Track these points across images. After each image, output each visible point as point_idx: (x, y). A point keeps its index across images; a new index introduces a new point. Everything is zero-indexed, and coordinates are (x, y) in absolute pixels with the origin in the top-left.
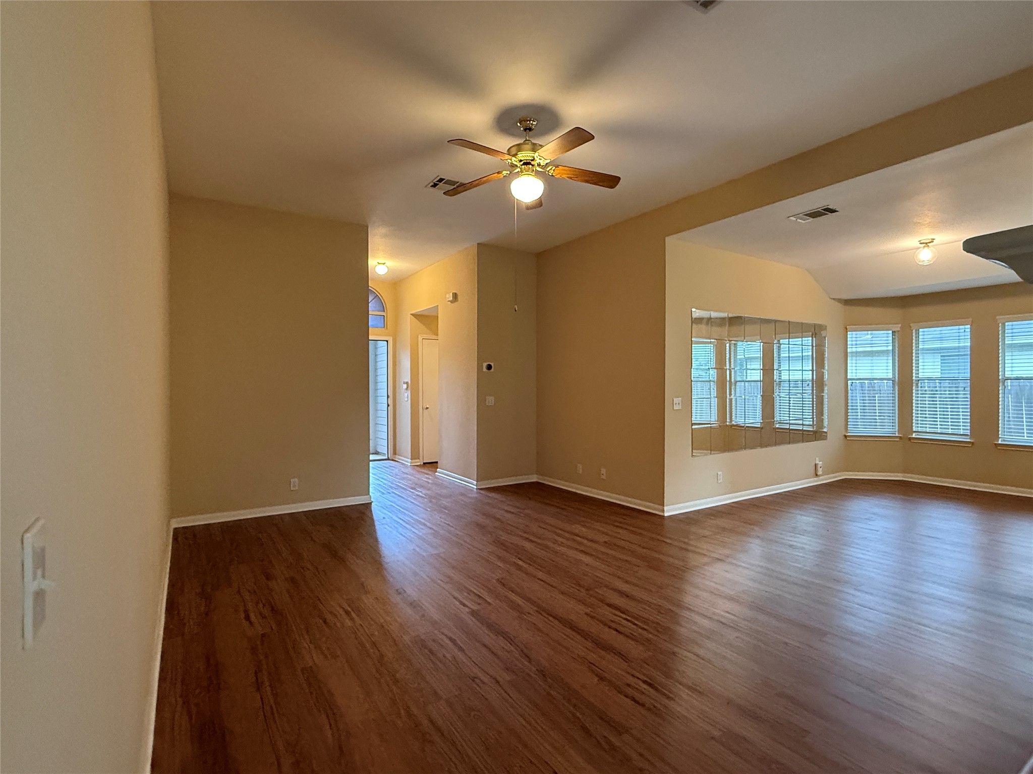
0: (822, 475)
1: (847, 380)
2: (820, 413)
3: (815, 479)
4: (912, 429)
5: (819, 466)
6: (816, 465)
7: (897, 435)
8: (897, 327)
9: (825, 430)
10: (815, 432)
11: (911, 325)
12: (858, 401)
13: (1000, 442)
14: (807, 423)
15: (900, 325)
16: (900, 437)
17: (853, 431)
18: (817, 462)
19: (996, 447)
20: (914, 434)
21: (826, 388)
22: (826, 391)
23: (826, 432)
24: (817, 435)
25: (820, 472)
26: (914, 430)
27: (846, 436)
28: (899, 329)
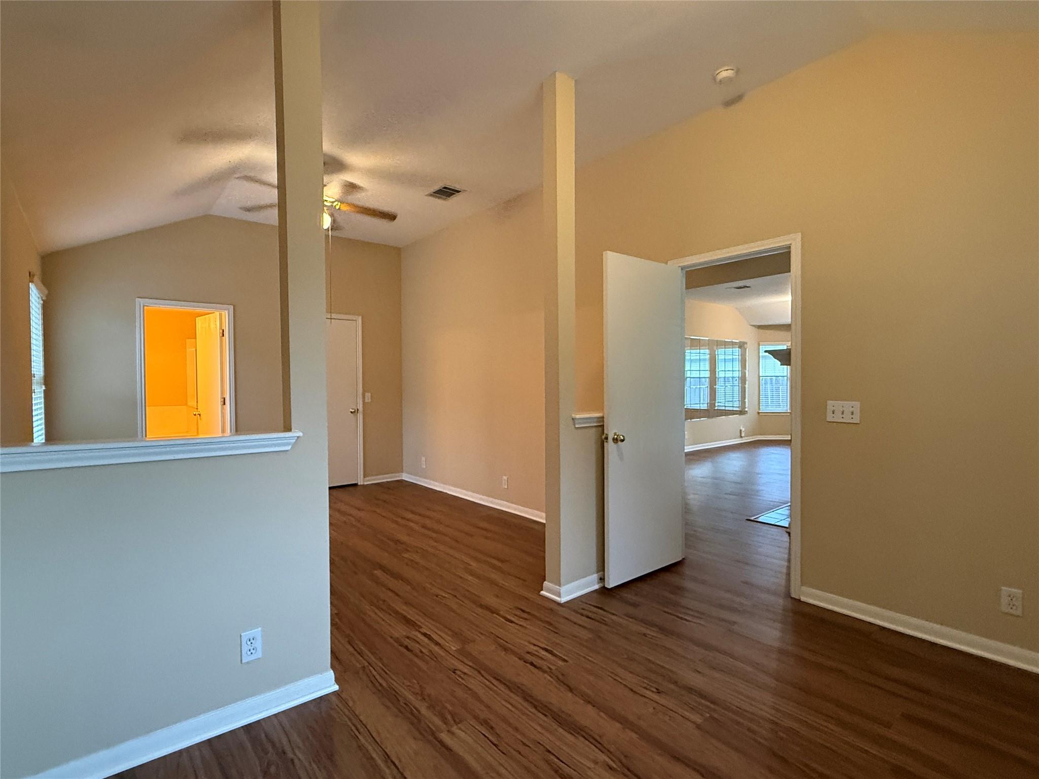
0: (744, 437)
1: (759, 377)
2: (743, 397)
3: (741, 439)
5: (742, 431)
6: (741, 430)
9: (746, 410)
10: (741, 411)
12: (769, 392)
14: (736, 405)
17: (763, 409)
18: (741, 428)
21: (747, 382)
22: (747, 384)
23: (747, 411)
24: (742, 412)
25: (743, 435)
27: (759, 413)
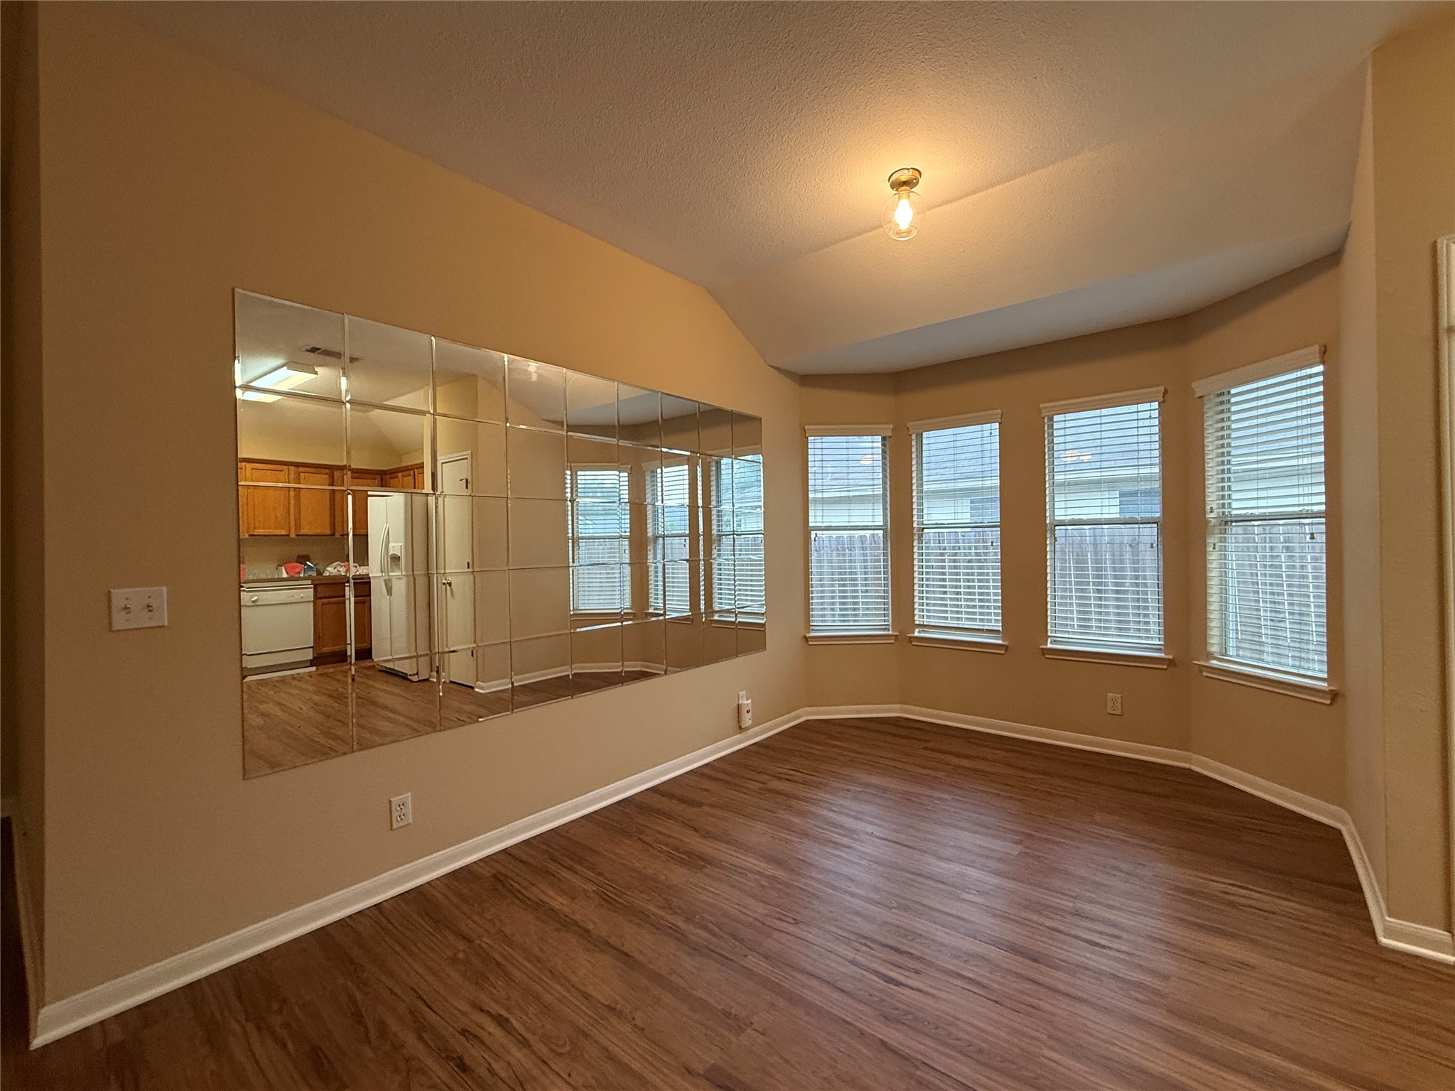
4: (914, 621)
7: (891, 632)
8: (888, 430)
11: (909, 424)
13: (1049, 646)
15: (891, 426)
16: (896, 636)
19: (1044, 654)
20: (917, 630)
26: (917, 622)
28: (890, 434)
